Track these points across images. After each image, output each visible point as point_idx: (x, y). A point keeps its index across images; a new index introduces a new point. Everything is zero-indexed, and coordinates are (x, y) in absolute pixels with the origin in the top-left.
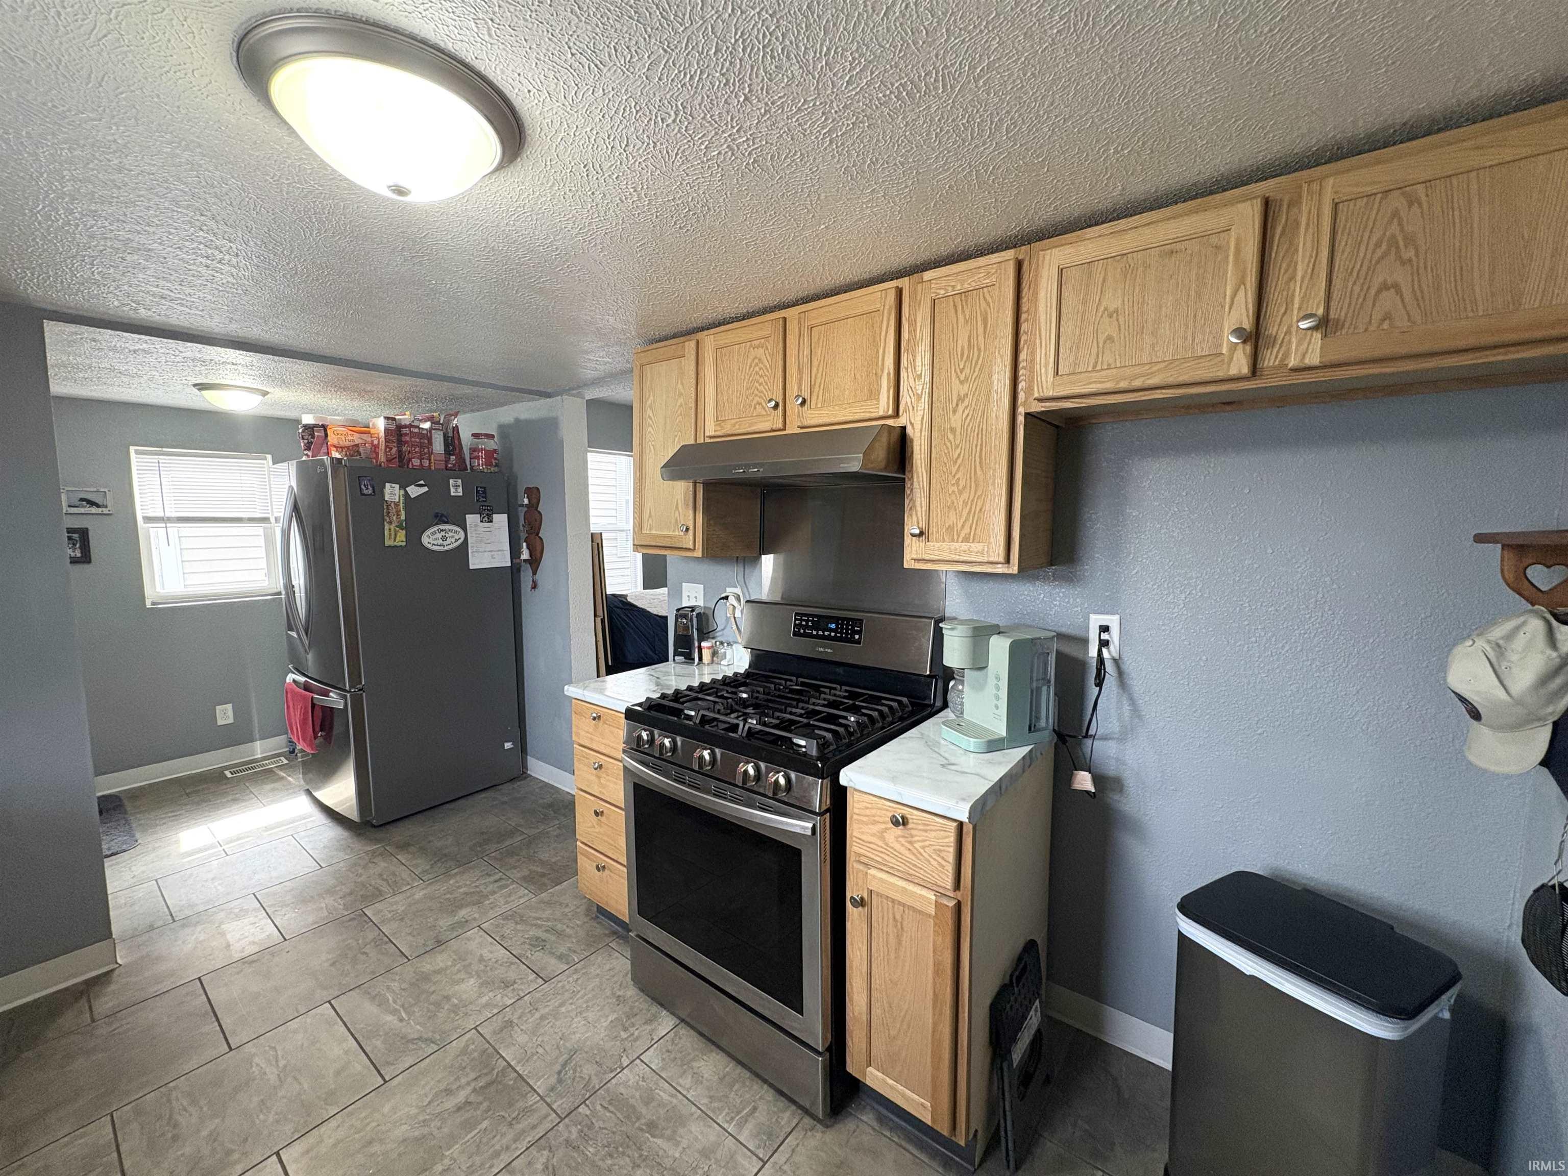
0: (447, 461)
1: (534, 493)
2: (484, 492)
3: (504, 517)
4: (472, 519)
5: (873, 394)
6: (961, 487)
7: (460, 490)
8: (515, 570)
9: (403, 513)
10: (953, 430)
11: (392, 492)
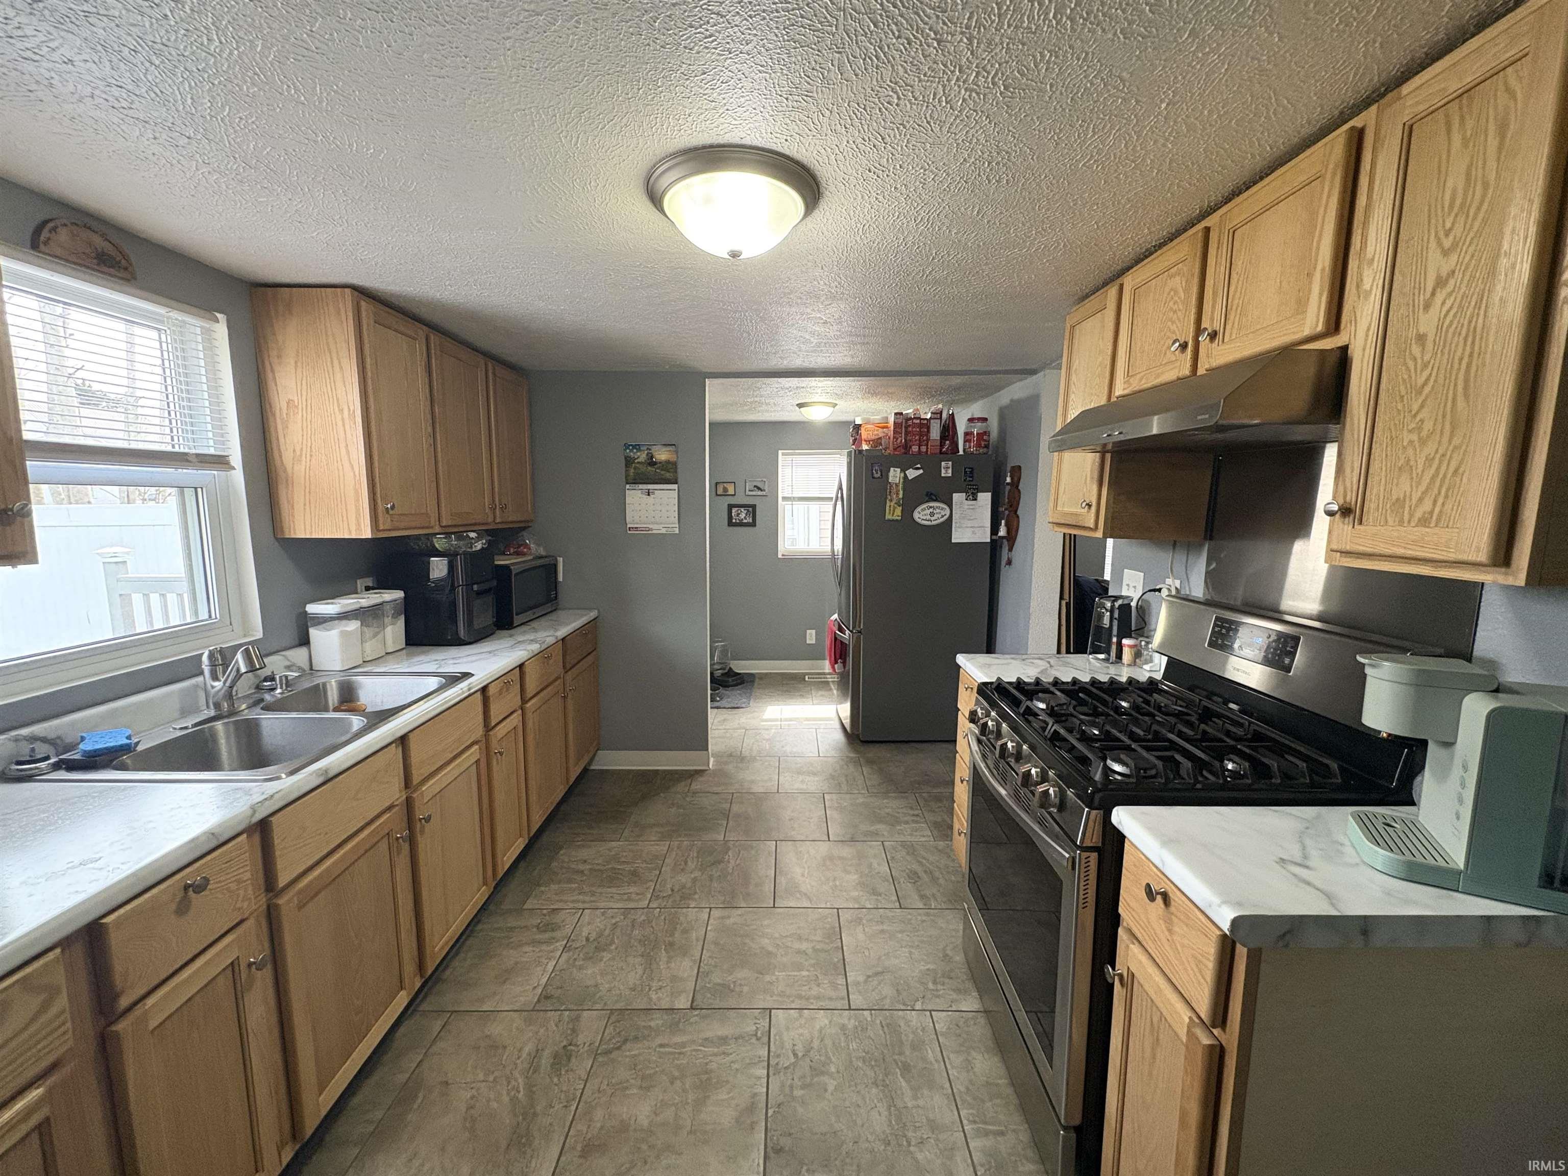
0: (942, 445)
1: (1017, 471)
2: (971, 472)
3: (988, 496)
4: (957, 497)
5: (1301, 305)
6: (1424, 433)
7: (950, 471)
8: (995, 546)
9: (901, 492)
10: (1421, 339)
11: (895, 475)
